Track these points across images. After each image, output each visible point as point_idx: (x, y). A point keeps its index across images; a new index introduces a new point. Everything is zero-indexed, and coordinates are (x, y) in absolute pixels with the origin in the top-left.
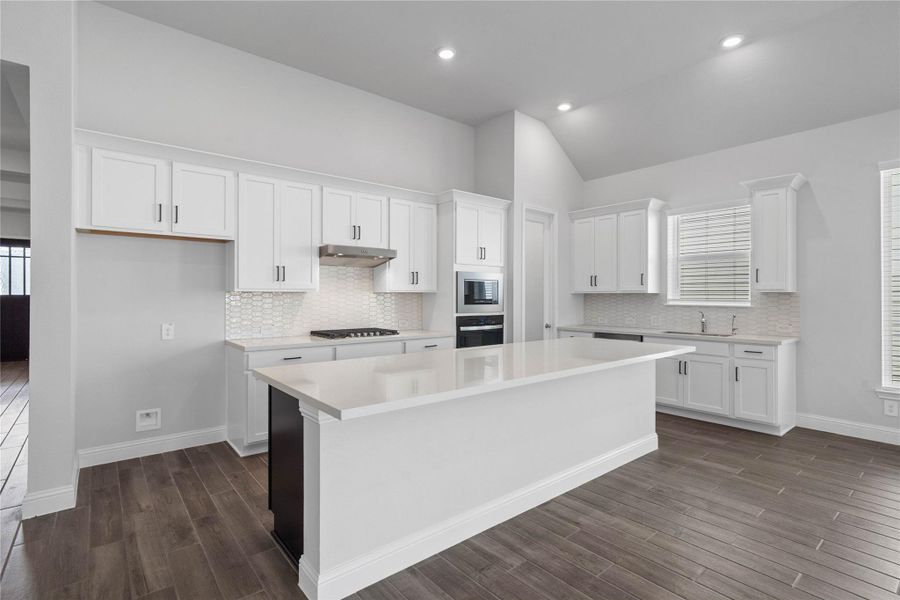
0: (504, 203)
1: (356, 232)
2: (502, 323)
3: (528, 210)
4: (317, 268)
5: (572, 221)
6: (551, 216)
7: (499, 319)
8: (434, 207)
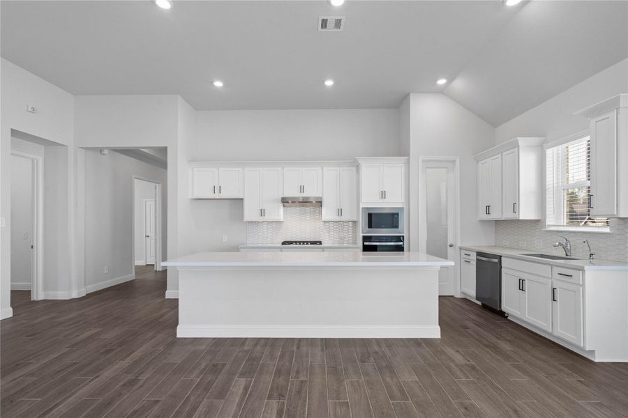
0: (404, 158)
1: (302, 189)
2: (403, 241)
3: (424, 161)
4: (282, 209)
5: (478, 162)
6: (454, 161)
7: (399, 239)
8: (354, 168)
